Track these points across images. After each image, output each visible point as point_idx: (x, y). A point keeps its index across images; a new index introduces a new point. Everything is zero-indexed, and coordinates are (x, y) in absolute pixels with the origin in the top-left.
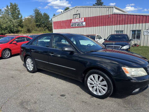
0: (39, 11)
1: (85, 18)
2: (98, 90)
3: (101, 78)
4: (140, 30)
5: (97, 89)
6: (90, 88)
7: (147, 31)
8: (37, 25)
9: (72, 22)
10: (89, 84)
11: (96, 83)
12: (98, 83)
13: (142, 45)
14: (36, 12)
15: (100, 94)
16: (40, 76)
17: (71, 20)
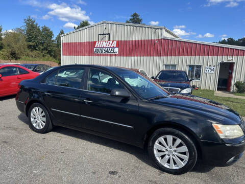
0: (34, 22)
1: (118, 42)
2: (172, 161)
3: (179, 141)
4: (201, 66)
5: (170, 158)
6: (157, 158)
7: (210, 67)
8: (29, 47)
9: (96, 46)
10: (155, 152)
11: (169, 149)
12: (172, 150)
13: (202, 88)
14: (29, 24)
15: (174, 167)
16: (59, 138)
17: (95, 43)
